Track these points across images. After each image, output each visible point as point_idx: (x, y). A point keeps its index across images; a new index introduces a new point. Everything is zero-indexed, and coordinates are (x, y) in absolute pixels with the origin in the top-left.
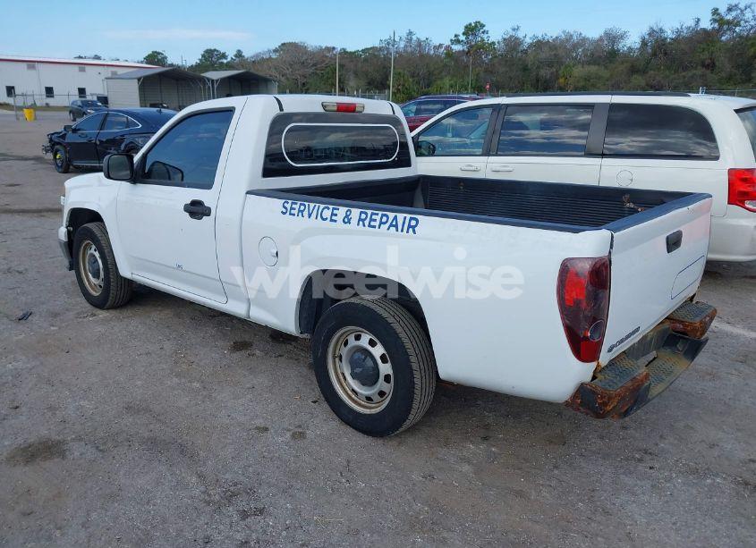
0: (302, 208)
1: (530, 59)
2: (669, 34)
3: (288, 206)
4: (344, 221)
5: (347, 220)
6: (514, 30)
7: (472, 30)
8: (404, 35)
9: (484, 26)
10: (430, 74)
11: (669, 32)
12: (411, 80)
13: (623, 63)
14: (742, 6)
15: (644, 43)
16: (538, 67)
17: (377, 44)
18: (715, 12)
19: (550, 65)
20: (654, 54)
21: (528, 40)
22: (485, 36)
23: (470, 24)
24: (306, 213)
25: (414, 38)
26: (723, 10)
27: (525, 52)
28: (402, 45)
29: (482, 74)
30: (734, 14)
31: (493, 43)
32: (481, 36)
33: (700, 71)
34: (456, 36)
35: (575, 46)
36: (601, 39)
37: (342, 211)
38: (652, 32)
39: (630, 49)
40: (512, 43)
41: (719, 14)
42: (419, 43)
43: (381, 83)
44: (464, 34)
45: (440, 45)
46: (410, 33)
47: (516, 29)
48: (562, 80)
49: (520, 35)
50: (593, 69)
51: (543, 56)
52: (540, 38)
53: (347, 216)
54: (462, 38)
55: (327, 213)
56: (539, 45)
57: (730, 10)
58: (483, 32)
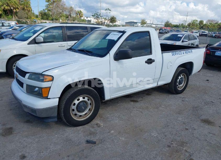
3: (173, 53)
24: (176, 54)
37: (182, 52)
55: (180, 53)
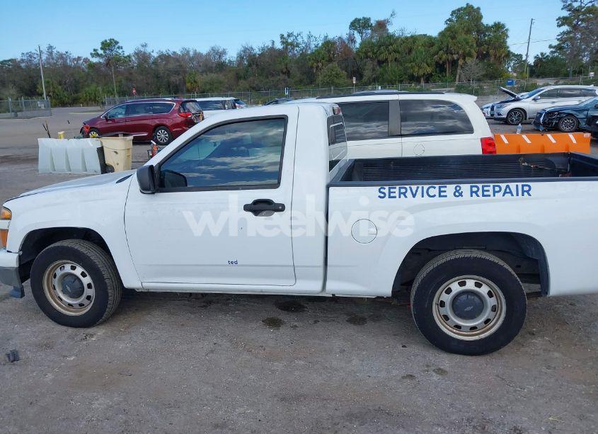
0: (403, 190)
1: (161, 69)
2: (257, 51)
4: (454, 194)
5: (458, 193)
6: (143, 46)
7: (107, 45)
8: (44, 48)
9: (118, 43)
10: (77, 82)
11: (257, 50)
12: (60, 87)
13: (230, 71)
14: (295, 34)
15: (241, 58)
16: (168, 75)
17: (19, 57)
18: (282, 36)
19: (177, 73)
20: (250, 65)
21: (155, 55)
22: (120, 51)
23: (106, 41)
25: (55, 51)
26: (286, 36)
27: (155, 62)
28: (44, 57)
29: (123, 81)
30: (292, 38)
31: (129, 56)
32: (116, 51)
33: (282, 77)
34: (95, 50)
35: (192, 59)
36: (208, 54)
38: (245, 50)
39: (230, 61)
40: (143, 57)
41: (284, 38)
42: (61, 56)
43: (30, 90)
44: (102, 49)
45: (79, 58)
46: (50, 47)
47: (145, 46)
48: (188, 85)
49: (148, 50)
50: (214, 76)
51: (171, 66)
52: (165, 53)
53: (457, 191)
54: (101, 52)
56: (165, 58)
57: (289, 36)
58: (119, 48)
